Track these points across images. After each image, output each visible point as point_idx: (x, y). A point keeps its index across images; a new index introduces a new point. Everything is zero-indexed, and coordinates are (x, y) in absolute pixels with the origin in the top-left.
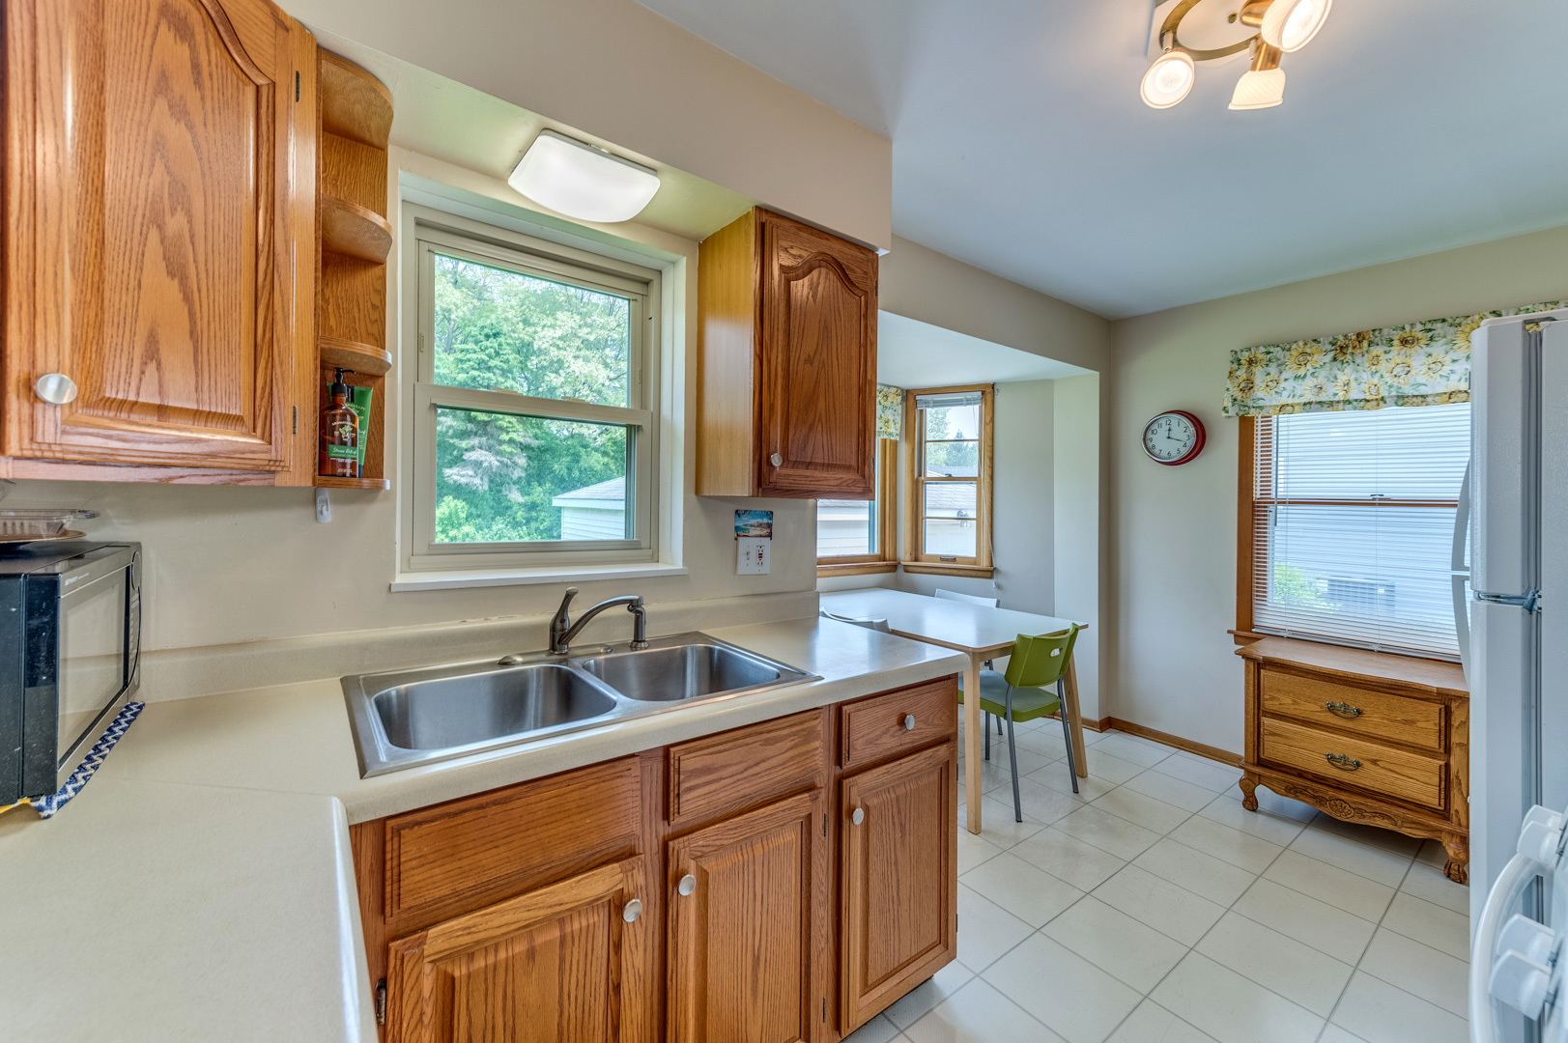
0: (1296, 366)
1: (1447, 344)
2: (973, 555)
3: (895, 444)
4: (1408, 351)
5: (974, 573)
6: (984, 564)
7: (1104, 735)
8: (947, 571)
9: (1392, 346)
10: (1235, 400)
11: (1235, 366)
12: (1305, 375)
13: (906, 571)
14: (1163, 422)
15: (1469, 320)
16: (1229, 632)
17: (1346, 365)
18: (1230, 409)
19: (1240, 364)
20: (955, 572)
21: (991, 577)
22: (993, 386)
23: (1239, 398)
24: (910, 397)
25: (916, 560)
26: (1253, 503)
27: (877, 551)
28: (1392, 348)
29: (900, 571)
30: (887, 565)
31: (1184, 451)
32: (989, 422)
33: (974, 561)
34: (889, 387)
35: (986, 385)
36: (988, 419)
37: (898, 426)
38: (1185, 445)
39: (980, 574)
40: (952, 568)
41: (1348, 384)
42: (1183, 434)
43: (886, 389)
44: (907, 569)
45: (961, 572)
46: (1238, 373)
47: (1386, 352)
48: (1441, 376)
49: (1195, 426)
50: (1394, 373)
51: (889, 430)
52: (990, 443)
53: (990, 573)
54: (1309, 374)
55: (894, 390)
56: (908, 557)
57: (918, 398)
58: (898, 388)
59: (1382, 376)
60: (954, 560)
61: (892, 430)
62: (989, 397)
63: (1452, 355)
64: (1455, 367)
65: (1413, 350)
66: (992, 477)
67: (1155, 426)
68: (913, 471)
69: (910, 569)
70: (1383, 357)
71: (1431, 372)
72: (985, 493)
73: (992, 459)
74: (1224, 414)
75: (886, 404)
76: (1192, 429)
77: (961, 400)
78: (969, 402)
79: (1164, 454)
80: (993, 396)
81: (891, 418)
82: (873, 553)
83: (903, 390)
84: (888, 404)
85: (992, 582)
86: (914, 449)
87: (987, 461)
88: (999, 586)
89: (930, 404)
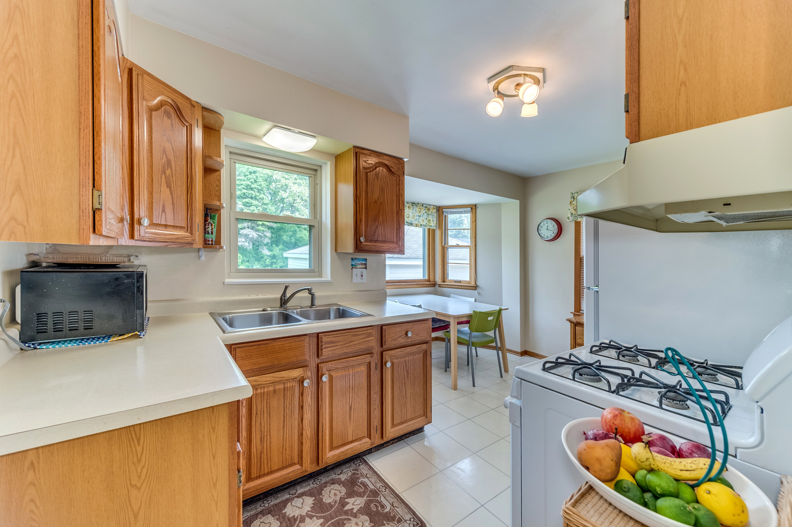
2: (468, 280)
3: (434, 231)
5: (468, 288)
6: (473, 284)
7: (522, 357)
8: (457, 287)
10: (572, 214)
11: (572, 199)
13: (439, 287)
14: (545, 222)
16: (571, 313)
18: (570, 218)
19: (574, 199)
20: (460, 287)
21: (476, 290)
22: (476, 205)
23: (574, 213)
24: (440, 209)
25: (444, 281)
26: (581, 258)
27: (426, 278)
29: (437, 286)
30: (430, 284)
31: (553, 236)
32: (474, 221)
33: (469, 282)
34: (430, 205)
35: (473, 205)
36: (474, 220)
37: (435, 223)
38: (553, 233)
39: (471, 288)
40: (459, 286)
42: (553, 228)
43: (428, 206)
44: (440, 286)
45: (463, 287)
46: (574, 203)
49: (557, 225)
51: (430, 224)
52: (475, 231)
53: (475, 287)
55: (432, 207)
56: (440, 280)
57: (443, 210)
58: (434, 206)
60: (460, 282)
61: (432, 224)
62: (474, 210)
66: (476, 246)
67: (542, 224)
68: (442, 242)
69: (441, 286)
72: (473, 253)
73: (476, 238)
74: (569, 220)
75: (429, 213)
76: (556, 226)
77: (462, 211)
78: (465, 212)
79: (545, 237)
80: (476, 210)
81: (431, 219)
82: (424, 278)
83: (437, 207)
84: (430, 213)
85: (476, 292)
86: (442, 233)
87: (474, 238)
88: (479, 294)
89: (449, 213)
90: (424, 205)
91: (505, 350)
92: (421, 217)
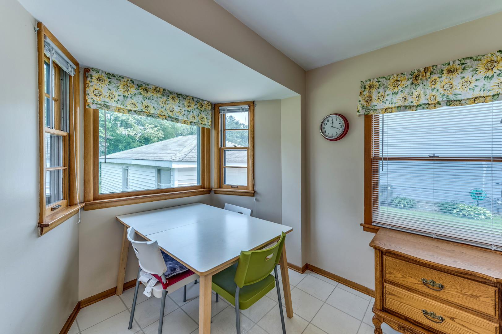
0: (393, 88)
1: (473, 71)
2: (246, 185)
3: (209, 131)
4: (451, 76)
5: (246, 194)
6: (251, 190)
7: (304, 275)
8: (234, 193)
9: (443, 74)
10: (363, 106)
11: (363, 89)
12: (398, 92)
13: (215, 193)
14: (329, 119)
15: (485, 57)
16: (361, 225)
17: (417, 86)
18: (361, 111)
19: (365, 88)
20: (237, 193)
21: (253, 196)
22: (253, 102)
23: (365, 105)
24: (216, 107)
25: (220, 187)
26: (371, 159)
27: (200, 184)
28: (443, 75)
29: (212, 193)
30: (204, 191)
31: (339, 133)
32: (252, 120)
33: (246, 188)
34: (203, 100)
35: (251, 102)
36: (252, 119)
37: (210, 121)
38: (339, 131)
39: (248, 194)
40: (236, 191)
41: (418, 96)
42: (339, 124)
43: (201, 101)
44: (215, 192)
45: (240, 194)
46: (364, 93)
47: (439, 78)
48: (470, 89)
49: (345, 122)
50: (444, 88)
51: (203, 123)
52: (252, 131)
53: (253, 194)
54: (399, 91)
55: (206, 103)
56: (216, 186)
57: (220, 108)
58: (209, 102)
59: (438, 90)
60: (237, 187)
61: (206, 122)
62: (252, 108)
63: (476, 77)
64: (477, 83)
65: (454, 76)
66: (254, 147)
67: (326, 121)
68: (218, 144)
69: (217, 192)
70: (438, 80)
71: (463, 87)
72: (251, 156)
73: (254, 138)
74: (358, 114)
75: (201, 109)
76: (343, 122)
77: (240, 109)
78: (243, 110)
79: (330, 135)
80: (254, 107)
81: (205, 117)
82: (198, 185)
83: (212, 104)
84: (203, 109)
85: (254, 198)
86: (218, 133)
87: (252, 139)
88: (257, 200)
89: (226, 111)
90: (195, 99)
91: (285, 265)
92: (191, 113)
